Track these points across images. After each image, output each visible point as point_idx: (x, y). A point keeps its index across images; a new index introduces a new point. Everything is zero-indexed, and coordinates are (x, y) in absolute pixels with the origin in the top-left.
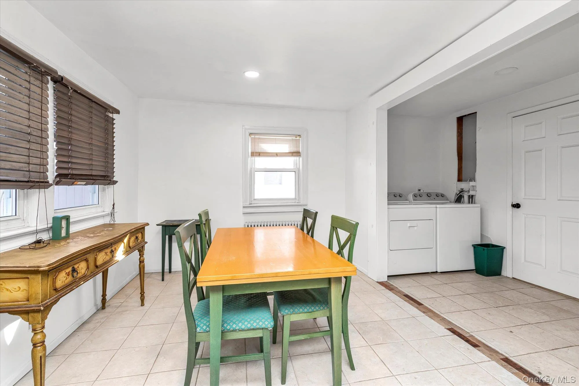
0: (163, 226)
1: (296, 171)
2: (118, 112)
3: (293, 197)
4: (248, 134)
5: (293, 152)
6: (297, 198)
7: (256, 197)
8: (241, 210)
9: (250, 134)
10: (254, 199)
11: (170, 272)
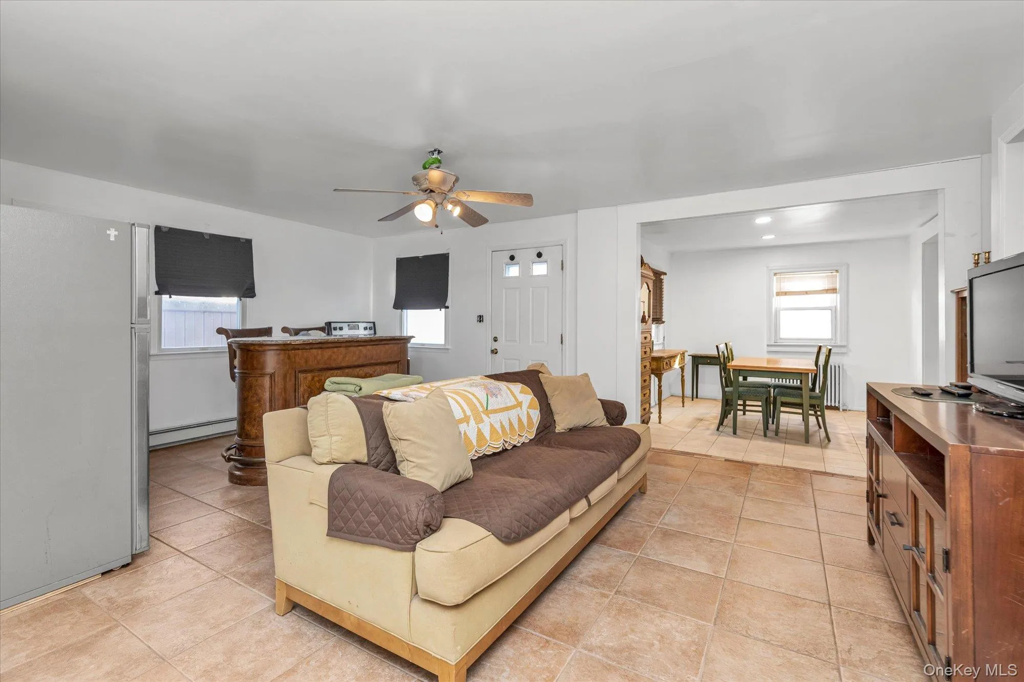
0: (692, 356)
1: (833, 310)
2: (665, 274)
3: (830, 337)
4: (773, 275)
5: (828, 290)
6: (834, 339)
7: (782, 336)
8: (766, 349)
9: (775, 274)
10: (780, 339)
11: (697, 397)
